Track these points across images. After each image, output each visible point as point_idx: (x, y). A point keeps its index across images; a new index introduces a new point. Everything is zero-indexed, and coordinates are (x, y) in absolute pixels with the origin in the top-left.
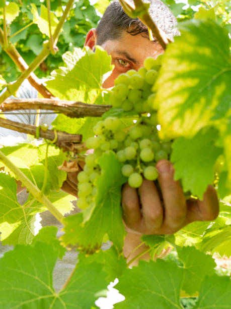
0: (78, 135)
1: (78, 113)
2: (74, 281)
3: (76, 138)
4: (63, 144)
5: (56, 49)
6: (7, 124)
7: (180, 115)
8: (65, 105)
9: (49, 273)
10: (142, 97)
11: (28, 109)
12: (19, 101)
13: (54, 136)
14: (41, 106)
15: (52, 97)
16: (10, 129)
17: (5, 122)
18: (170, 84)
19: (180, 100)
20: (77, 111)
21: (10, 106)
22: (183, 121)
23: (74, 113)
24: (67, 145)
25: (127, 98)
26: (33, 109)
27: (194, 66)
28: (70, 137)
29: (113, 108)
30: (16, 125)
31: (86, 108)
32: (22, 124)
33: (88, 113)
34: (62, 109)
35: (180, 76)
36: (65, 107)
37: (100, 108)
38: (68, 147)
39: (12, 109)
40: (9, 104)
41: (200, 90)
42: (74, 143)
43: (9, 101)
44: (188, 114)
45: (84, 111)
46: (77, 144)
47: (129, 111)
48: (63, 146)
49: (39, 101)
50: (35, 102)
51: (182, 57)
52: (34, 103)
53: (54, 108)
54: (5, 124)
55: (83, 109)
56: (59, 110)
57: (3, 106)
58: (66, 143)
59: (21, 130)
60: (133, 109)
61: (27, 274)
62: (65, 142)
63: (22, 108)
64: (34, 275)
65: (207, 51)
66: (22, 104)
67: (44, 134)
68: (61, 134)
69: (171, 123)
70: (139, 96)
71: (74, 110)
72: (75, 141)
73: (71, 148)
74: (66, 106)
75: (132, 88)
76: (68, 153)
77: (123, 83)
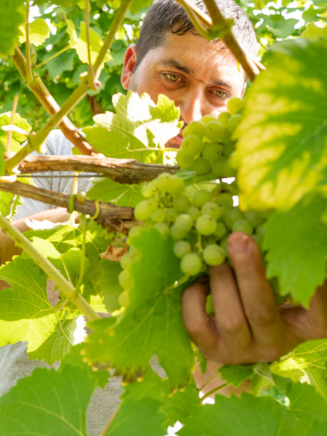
0: (130, 208)
1: (131, 177)
2: (117, 425)
3: (126, 213)
4: (108, 221)
5: (97, 84)
6: (27, 192)
7: (272, 177)
8: (112, 165)
9: (80, 411)
10: (223, 154)
11: (57, 170)
12: (46, 159)
13: (95, 209)
14: (77, 166)
15: (93, 154)
16: (33, 198)
17: (25, 189)
18: (258, 130)
19: (273, 154)
20: (128, 173)
21: (34, 165)
22: (275, 186)
23: (125, 176)
24: (114, 223)
25: (201, 156)
26: (66, 170)
27: (295, 106)
28: (117, 211)
29: (181, 169)
30: (41, 193)
31: (143, 170)
32: (49, 192)
33: (145, 177)
34: (107, 170)
35: (273, 119)
36: (111, 168)
37: (162, 169)
38: (114, 226)
39: (36, 170)
40: (32, 163)
41: (303, 142)
42: (124, 220)
43: (31, 158)
44: (283, 176)
45: (139, 173)
46: (128, 222)
47: (204, 174)
48: (108, 225)
49: (74, 159)
50: (69, 160)
51: (278, 92)
52: (67, 162)
53: (95, 169)
54: (25, 191)
55: (138, 171)
56: (103, 172)
57: (23, 166)
58: (112, 220)
59: (48, 200)
60: (210, 171)
61: (48, 412)
62: (111, 218)
63: (50, 169)
64: (60, 413)
65: (315, 85)
66: (50, 163)
67: (80, 206)
68: (104, 207)
69: (257, 188)
70: (218, 152)
71: (124, 173)
72: (125, 218)
73: (120, 228)
74: (114, 167)
75: (209, 141)
76: (115, 234)
77: (196, 133)
